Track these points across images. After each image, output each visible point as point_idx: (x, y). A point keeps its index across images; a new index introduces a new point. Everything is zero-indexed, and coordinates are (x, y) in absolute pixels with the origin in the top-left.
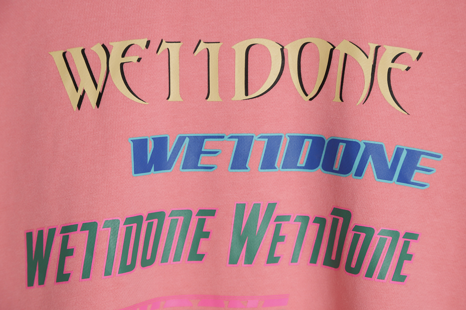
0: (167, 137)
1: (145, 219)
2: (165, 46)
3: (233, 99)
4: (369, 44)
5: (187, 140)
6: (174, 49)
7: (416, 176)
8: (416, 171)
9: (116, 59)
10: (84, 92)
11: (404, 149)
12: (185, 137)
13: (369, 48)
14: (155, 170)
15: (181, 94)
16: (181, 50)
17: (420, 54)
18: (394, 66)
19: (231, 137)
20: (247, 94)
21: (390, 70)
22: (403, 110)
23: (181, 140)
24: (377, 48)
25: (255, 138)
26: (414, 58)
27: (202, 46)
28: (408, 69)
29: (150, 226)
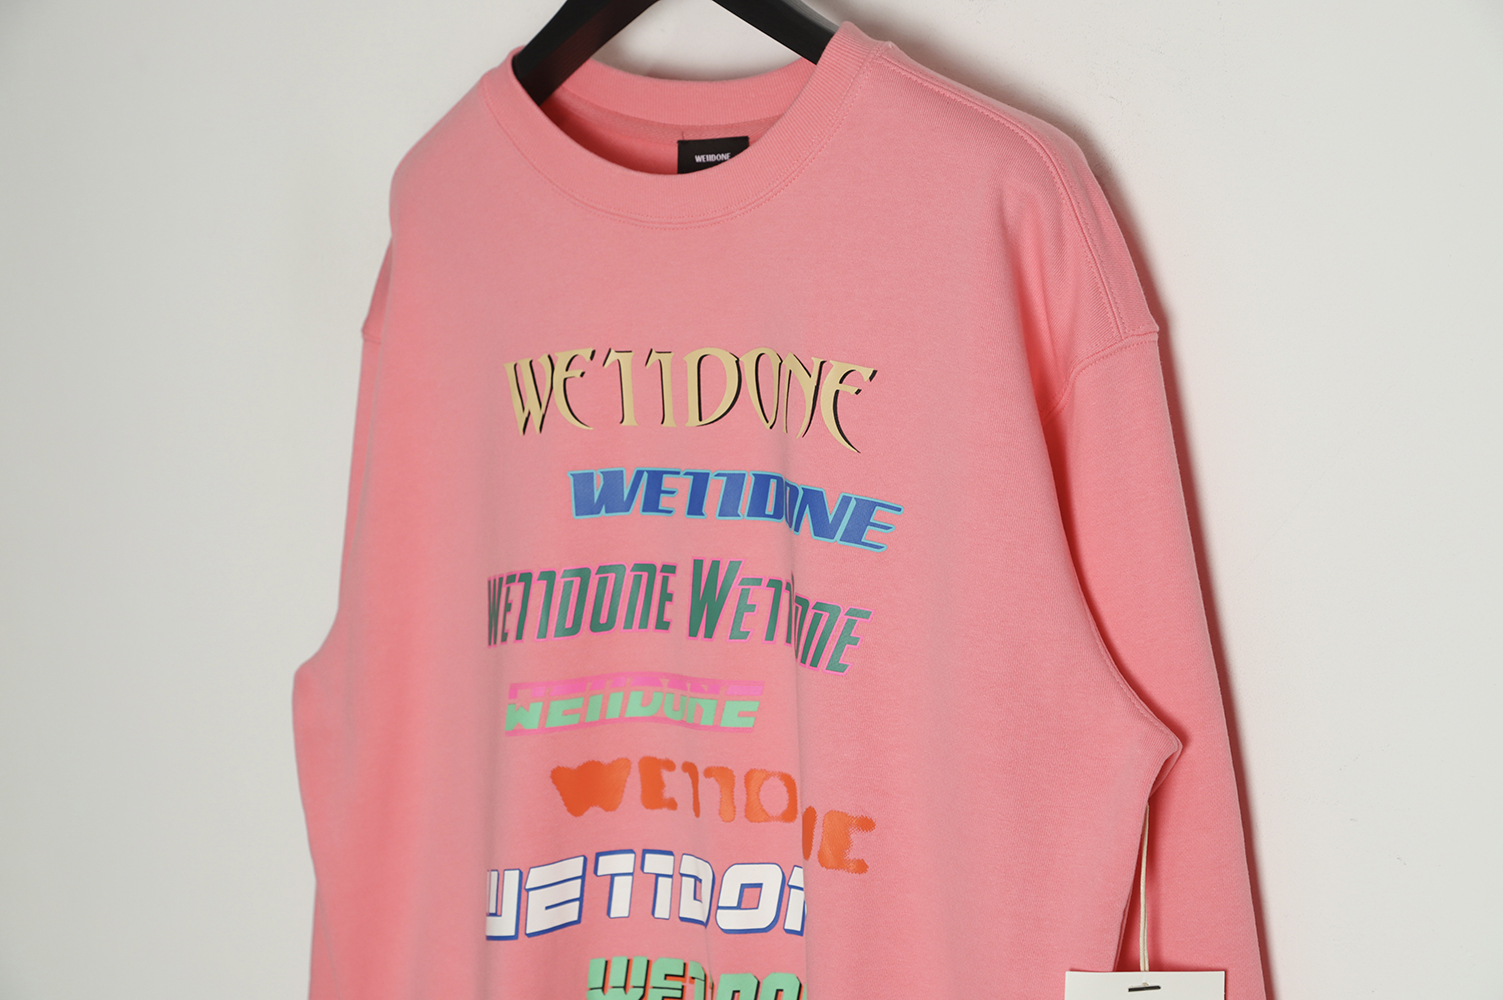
0: (622, 471)
1: (593, 572)
2: (613, 356)
3: (688, 425)
4: (813, 358)
5: (645, 475)
6: (626, 359)
7: (870, 534)
8: (869, 527)
9: (560, 373)
10: (529, 413)
11: (851, 498)
12: (643, 472)
13: (812, 363)
14: (607, 512)
15: (635, 417)
16: (633, 362)
17: (875, 372)
18: (841, 387)
19: (687, 474)
20: (700, 420)
21: (837, 392)
22: (849, 444)
23: (639, 474)
24: (822, 363)
25: (711, 476)
26: (866, 378)
27: (654, 357)
28: (858, 392)
29: (603, 582)
